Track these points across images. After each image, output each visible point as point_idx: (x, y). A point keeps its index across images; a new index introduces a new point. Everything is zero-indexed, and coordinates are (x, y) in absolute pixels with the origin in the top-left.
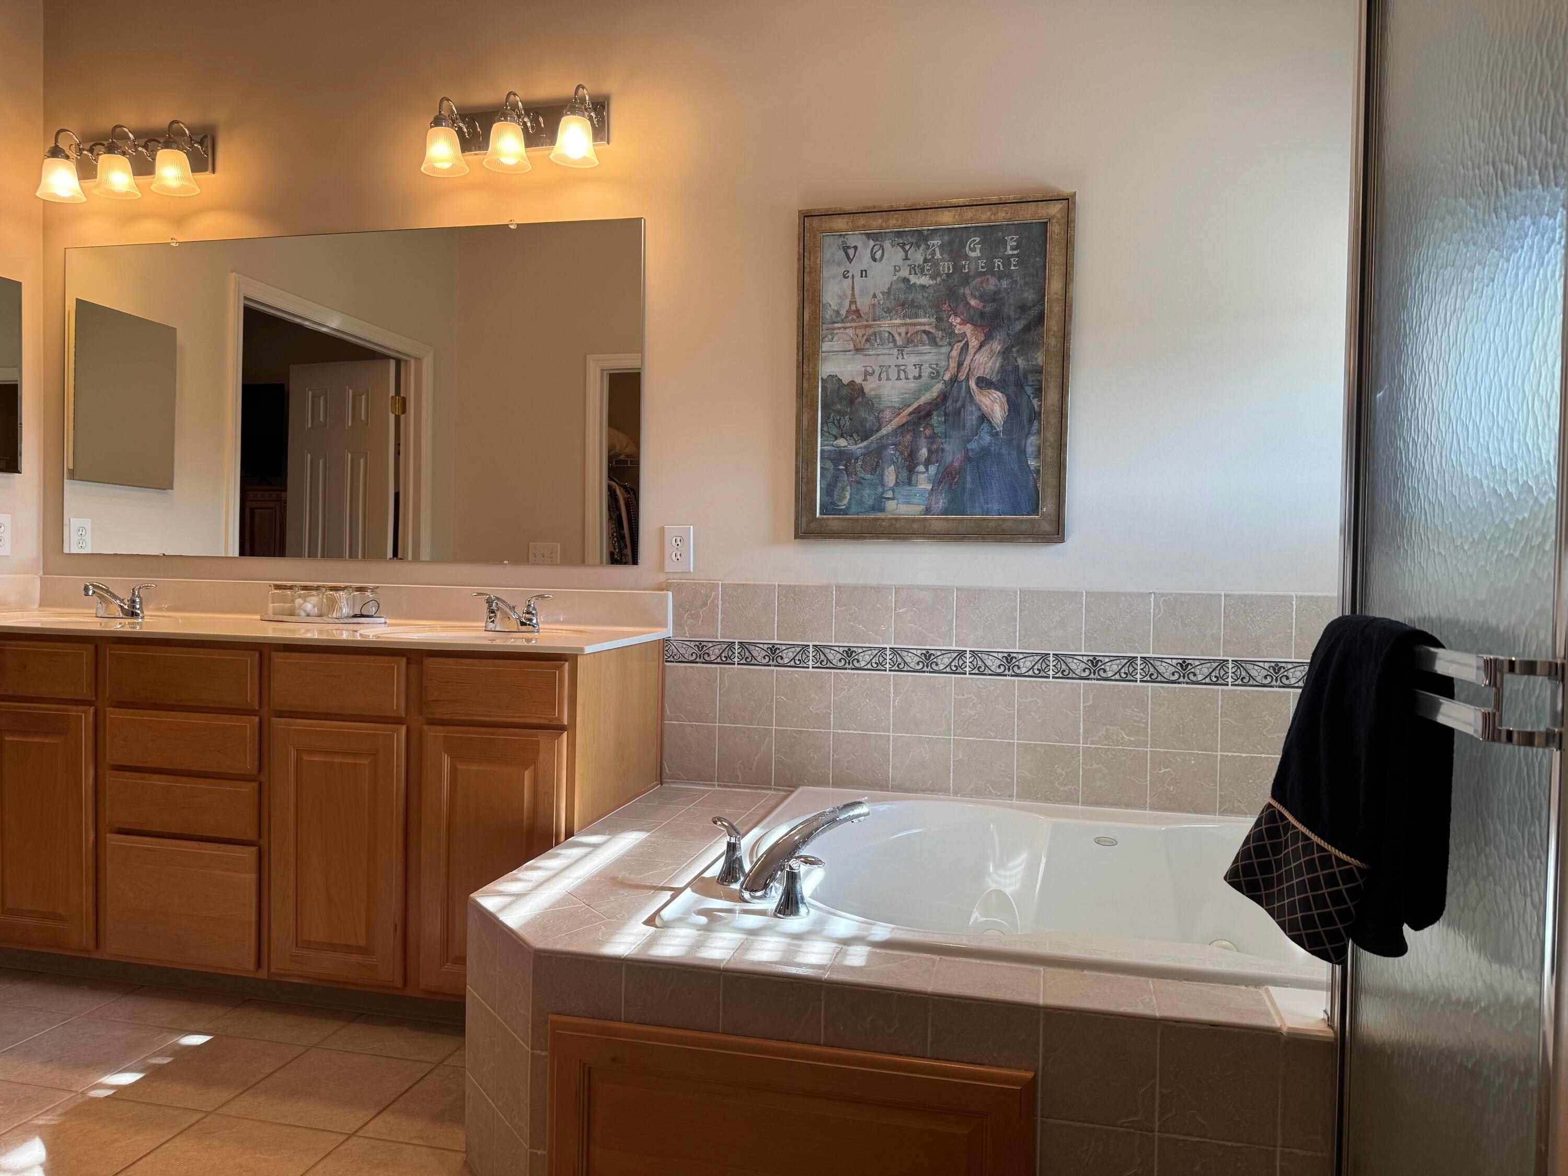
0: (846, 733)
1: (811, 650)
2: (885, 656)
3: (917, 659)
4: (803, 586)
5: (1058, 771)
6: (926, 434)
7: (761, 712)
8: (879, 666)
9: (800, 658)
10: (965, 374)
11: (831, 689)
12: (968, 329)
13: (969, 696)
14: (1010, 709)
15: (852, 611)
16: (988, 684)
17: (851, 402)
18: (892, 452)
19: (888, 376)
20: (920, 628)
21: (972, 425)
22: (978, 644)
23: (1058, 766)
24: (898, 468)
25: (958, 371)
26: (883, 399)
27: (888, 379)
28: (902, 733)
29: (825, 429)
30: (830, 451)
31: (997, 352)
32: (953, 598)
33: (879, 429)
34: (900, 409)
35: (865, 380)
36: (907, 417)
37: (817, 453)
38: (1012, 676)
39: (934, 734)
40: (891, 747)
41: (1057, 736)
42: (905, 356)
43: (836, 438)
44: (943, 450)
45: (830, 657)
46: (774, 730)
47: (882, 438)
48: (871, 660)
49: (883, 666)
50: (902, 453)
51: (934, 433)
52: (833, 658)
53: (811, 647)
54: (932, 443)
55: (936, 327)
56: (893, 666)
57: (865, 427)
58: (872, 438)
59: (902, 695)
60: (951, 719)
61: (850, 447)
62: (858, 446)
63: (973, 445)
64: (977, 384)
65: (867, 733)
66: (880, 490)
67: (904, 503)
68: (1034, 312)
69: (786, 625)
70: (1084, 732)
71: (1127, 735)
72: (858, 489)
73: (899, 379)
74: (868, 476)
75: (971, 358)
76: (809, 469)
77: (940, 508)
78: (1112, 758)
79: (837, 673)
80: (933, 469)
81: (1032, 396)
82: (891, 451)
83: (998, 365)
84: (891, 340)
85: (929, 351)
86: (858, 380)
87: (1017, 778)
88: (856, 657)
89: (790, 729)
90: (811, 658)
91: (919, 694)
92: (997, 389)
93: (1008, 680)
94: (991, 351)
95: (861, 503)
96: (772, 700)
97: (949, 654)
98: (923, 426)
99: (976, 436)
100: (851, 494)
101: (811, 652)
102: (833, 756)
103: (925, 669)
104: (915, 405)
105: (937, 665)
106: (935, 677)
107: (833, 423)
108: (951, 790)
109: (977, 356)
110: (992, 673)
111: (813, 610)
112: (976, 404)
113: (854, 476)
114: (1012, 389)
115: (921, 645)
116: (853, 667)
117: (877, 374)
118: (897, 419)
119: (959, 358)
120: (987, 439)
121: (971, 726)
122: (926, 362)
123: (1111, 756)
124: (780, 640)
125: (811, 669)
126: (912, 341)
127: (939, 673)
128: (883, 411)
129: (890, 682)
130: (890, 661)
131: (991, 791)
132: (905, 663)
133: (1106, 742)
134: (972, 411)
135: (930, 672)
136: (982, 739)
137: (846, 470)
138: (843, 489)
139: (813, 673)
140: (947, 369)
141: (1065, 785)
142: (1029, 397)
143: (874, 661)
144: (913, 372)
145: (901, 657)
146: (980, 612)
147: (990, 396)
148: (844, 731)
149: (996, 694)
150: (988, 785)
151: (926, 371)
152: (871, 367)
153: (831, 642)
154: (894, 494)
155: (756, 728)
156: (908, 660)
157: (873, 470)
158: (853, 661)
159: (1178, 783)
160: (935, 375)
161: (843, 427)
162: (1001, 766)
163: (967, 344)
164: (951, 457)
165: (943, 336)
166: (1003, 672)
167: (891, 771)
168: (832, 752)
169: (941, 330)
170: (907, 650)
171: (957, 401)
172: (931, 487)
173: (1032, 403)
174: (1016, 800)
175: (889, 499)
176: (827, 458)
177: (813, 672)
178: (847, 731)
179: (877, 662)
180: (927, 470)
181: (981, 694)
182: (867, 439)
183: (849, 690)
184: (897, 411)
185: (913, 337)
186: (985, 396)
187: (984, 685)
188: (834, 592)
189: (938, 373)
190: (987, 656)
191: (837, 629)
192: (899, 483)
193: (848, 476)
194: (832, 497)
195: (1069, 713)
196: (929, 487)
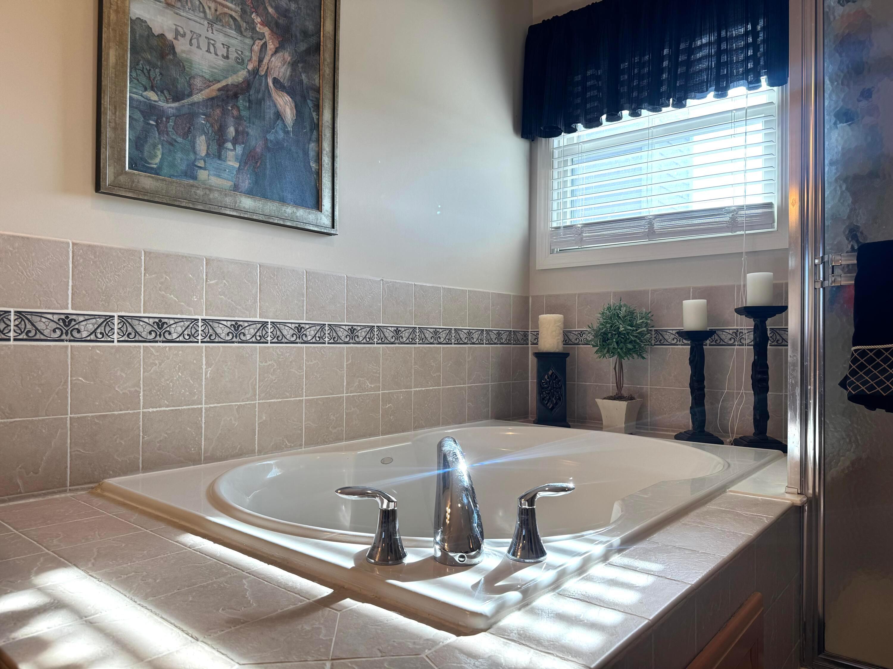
0: (157, 411)
1: (116, 321)
2: (197, 328)
3: (227, 330)
4: (106, 247)
5: (331, 418)
6: (233, 114)
7: (51, 399)
8: (191, 338)
9: (103, 331)
10: (265, 70)
11: (140, 365)
12: (266, 31)
13: (270, 363)
14: (300, 371)
15: (163, 280)
16: (285, 351)
17: (162, 56)
18: (203, 122)
19: (198, 44)
20: (230, 301)
21: (270, 118)
22: (277, 316)
23: (331, 413)
24: (209, 139)
25: (259, 66)
26: (194, 66)
27: (198, 47)
28: (213, 404)
29: (134, 75)
30: (138, 100)
31: (288, 62)
32: (257, 274)
33: (190, 95)
34: (210, 81)
35: (176, 38)
36: (217, 92)
37: (126, 98)
38: (302, 343)
39: (243, 401)
40: (203, 419)
41: (331, 390)
42: (215, 32)
43: (146, 90)
44: (248, 134)
45: (139, 329)
46: (68, 419)
47: (193, 104)
48: (183, 332)
49: (195, 337)
50: (212, 126)
51: (240, 115)
52: (142, 330)
53: (116, 318)
54: (239, 124)
55: (241, 17)
56: (205, 338)
57: (177, 87)
58: (183, 101)
59: (213, 366)
60: (256, 384)
61: (161, 104)
62: (169, 105)
63: (271, 137)
64: (274, 83)
65: (180, 408)
66: (192, 157)
67: (215, 175)
68: (313, 40)
69: (84, 292)
70: (346, 385)
71: (370, 383)
72: (170, 151)
73: (208, 51)
74: (180, 140)
75: (269, 58)
76: (117, 113)
77: (246, 187)
78: (362, 402)
79: (147, 347)
80: (239, 149)
81: (312, 109)
82: (202, 120)
83: (288, 73)
84: (201, 10)
85: (235, 36)
86: (170, 36)
87: (305, 428)
88: (168, 329)
89: (90, 415)
90: (116, 330)
91: (229, 363)
92: (288, 94)
93: (298, 347)
94: (284, 59)
95: (172, 165)
96: (66, 382)
97: (255, 325)
98: (231, 105)
99: (273, 129)
100: (163, 154)
101: (116, 323)
102: (143, 438)
103: (234, 339)
104: (223, 83)
105: (244, 335)
106: (244, 347)
107: (142, 71)
108: (256, 451)
109: (273, 59)
110: (288, 341)
111: (119, 275)
112: (273, 101)
113: (166, 136)
114: (298, 98)
115: (231, 317)
116: (164, 339)
117: (188, 36)
118: (207, 90)
119: (260, 54)
120: (281, 135)
121: (272, 389)
122: (233, 46)
123: (361, 400)
124: (76, 310)
125: (116, 343)
126: (221, 21)
127: (246, 343)
128: (194, 78)
129: (203, 353)
130: (202, 333)
131: (287, 444)
132: (216, 334)
133: (359, 390)
134: (270, 106)
135: (239, 342)
136: (280, 400)
137: (157, 126)
138: (155, 146)
139: (118, 349)
140: (250, 60)
141: (335, 428)
142: (310, 109)
143: (186, 333)
144: (222, 51)
145: (213, 328)
146: (278, 288)
147: (283, 98)
148: (155, 410)
149: (291, 360)
150: (285, 440)
151: (233, 55)
152: (182, 28)
153: (140, 312)
154: (205, 164)
155: (43, 420)
156: (219, 331)
157: (185, 136)
158: (164, 333)
159: (395, 413)
160: (241, 62)
161: (154, 80)
162: (294, 421)
163: (265, 45)
164: (254, 142)
165: (247, 28)
166: (296, 340)
167: (203, 444)
168: (141, 434)
169: (246, 22)
170: (218, 321)
171: (258, 92)
172: (238, 166)
173: (312, 115)
174: (304, 448)
175: (200, 168)
176: (136, 108)
177: (119, 346)
178: (158, 409)
179: (190, 333)
180: (235, 149)
181: (280, 360)
182: (178, 101)
183: (160, 364)
184: (209, 83)
185: (221, 16)
186: (280, 96)
187: (282, 352)
188: (143, 258)
189: (243, 60)
190: (283, 327)
191: (146, 299)
192: (209, 154)
193: (159, 134)
194: (142, 152)
195: (338, 370)
196: (237, 165)
